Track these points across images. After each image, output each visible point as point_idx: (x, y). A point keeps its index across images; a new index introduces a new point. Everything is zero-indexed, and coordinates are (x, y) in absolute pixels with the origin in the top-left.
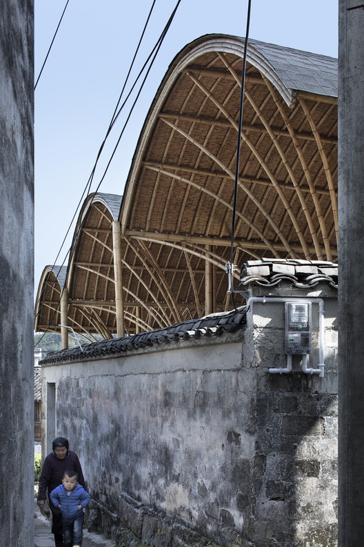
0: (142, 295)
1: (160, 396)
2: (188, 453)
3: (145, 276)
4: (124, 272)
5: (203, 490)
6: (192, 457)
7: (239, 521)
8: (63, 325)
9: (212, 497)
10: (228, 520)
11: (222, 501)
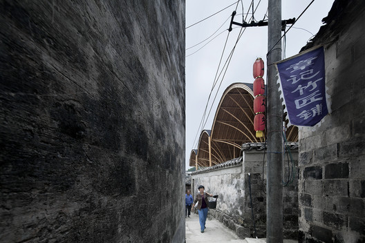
0: (217, 156)
1: (220, 181)
2: (227, 195)
3: (218, 151)
4: (212, 150)
5: (231, 205)
6: (228, 197)
7: (241, 213)
8: (196, 164)
9: (233, 207)
10: (238, 213)
11: (236, 208)
